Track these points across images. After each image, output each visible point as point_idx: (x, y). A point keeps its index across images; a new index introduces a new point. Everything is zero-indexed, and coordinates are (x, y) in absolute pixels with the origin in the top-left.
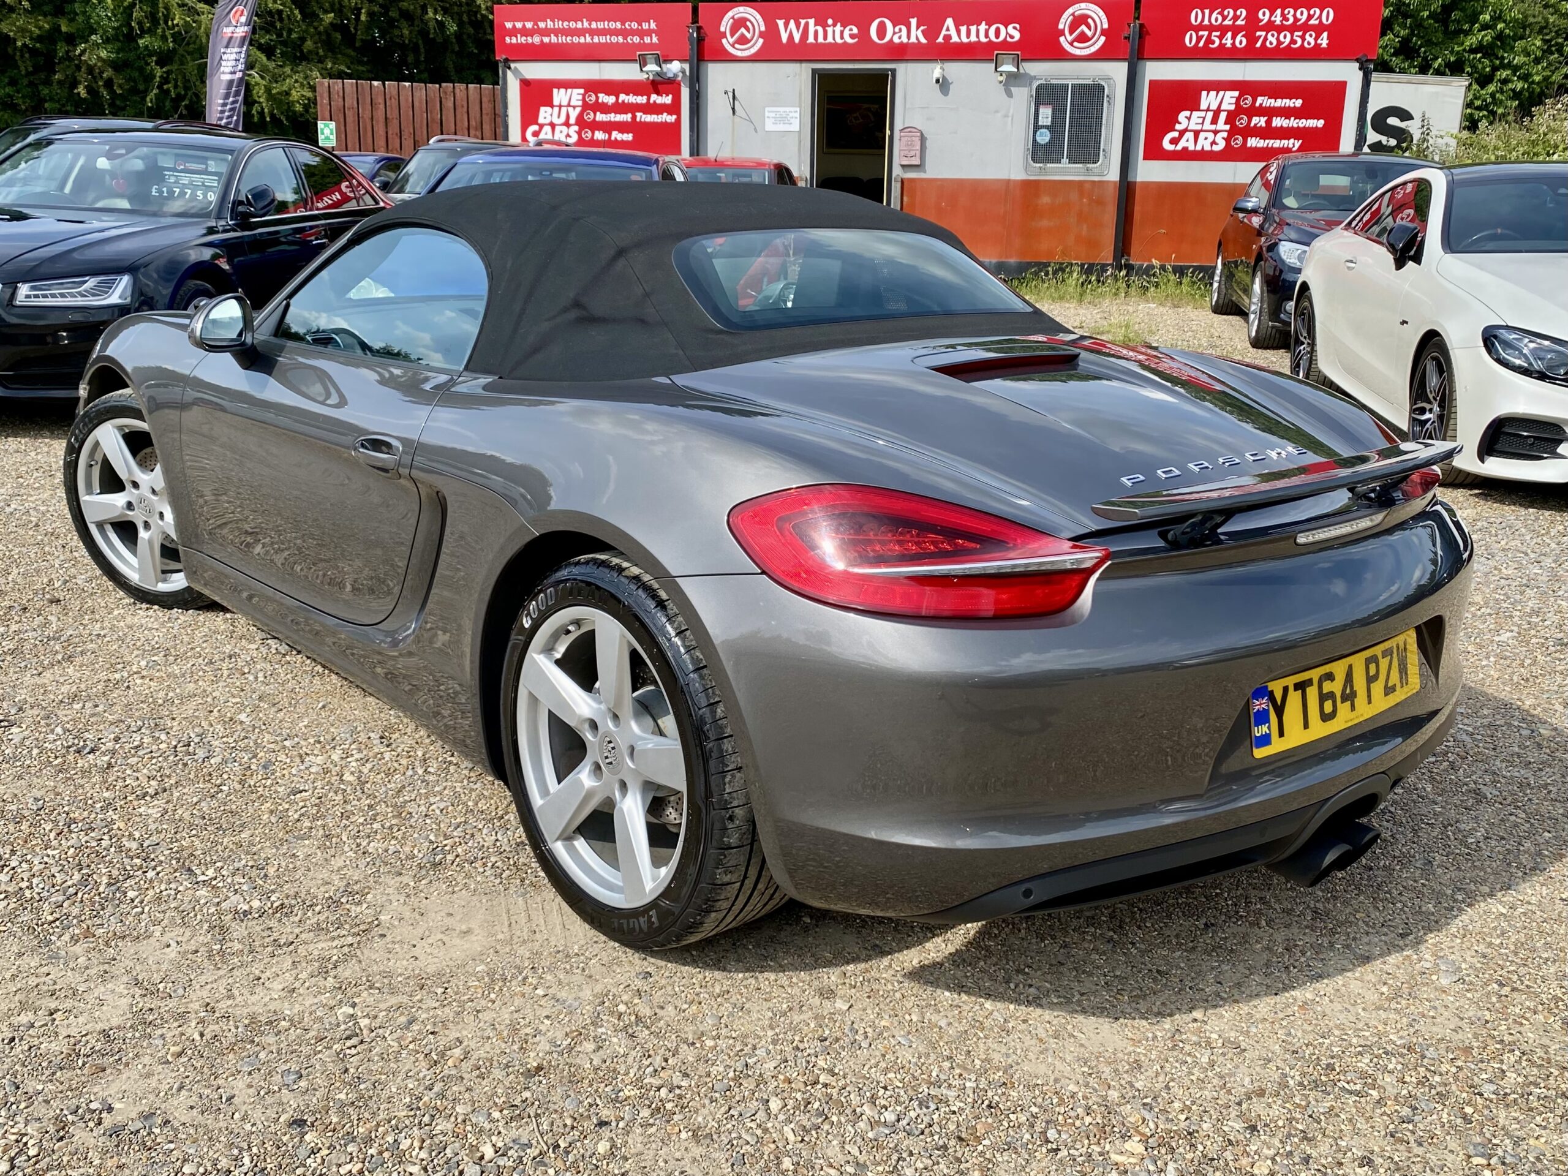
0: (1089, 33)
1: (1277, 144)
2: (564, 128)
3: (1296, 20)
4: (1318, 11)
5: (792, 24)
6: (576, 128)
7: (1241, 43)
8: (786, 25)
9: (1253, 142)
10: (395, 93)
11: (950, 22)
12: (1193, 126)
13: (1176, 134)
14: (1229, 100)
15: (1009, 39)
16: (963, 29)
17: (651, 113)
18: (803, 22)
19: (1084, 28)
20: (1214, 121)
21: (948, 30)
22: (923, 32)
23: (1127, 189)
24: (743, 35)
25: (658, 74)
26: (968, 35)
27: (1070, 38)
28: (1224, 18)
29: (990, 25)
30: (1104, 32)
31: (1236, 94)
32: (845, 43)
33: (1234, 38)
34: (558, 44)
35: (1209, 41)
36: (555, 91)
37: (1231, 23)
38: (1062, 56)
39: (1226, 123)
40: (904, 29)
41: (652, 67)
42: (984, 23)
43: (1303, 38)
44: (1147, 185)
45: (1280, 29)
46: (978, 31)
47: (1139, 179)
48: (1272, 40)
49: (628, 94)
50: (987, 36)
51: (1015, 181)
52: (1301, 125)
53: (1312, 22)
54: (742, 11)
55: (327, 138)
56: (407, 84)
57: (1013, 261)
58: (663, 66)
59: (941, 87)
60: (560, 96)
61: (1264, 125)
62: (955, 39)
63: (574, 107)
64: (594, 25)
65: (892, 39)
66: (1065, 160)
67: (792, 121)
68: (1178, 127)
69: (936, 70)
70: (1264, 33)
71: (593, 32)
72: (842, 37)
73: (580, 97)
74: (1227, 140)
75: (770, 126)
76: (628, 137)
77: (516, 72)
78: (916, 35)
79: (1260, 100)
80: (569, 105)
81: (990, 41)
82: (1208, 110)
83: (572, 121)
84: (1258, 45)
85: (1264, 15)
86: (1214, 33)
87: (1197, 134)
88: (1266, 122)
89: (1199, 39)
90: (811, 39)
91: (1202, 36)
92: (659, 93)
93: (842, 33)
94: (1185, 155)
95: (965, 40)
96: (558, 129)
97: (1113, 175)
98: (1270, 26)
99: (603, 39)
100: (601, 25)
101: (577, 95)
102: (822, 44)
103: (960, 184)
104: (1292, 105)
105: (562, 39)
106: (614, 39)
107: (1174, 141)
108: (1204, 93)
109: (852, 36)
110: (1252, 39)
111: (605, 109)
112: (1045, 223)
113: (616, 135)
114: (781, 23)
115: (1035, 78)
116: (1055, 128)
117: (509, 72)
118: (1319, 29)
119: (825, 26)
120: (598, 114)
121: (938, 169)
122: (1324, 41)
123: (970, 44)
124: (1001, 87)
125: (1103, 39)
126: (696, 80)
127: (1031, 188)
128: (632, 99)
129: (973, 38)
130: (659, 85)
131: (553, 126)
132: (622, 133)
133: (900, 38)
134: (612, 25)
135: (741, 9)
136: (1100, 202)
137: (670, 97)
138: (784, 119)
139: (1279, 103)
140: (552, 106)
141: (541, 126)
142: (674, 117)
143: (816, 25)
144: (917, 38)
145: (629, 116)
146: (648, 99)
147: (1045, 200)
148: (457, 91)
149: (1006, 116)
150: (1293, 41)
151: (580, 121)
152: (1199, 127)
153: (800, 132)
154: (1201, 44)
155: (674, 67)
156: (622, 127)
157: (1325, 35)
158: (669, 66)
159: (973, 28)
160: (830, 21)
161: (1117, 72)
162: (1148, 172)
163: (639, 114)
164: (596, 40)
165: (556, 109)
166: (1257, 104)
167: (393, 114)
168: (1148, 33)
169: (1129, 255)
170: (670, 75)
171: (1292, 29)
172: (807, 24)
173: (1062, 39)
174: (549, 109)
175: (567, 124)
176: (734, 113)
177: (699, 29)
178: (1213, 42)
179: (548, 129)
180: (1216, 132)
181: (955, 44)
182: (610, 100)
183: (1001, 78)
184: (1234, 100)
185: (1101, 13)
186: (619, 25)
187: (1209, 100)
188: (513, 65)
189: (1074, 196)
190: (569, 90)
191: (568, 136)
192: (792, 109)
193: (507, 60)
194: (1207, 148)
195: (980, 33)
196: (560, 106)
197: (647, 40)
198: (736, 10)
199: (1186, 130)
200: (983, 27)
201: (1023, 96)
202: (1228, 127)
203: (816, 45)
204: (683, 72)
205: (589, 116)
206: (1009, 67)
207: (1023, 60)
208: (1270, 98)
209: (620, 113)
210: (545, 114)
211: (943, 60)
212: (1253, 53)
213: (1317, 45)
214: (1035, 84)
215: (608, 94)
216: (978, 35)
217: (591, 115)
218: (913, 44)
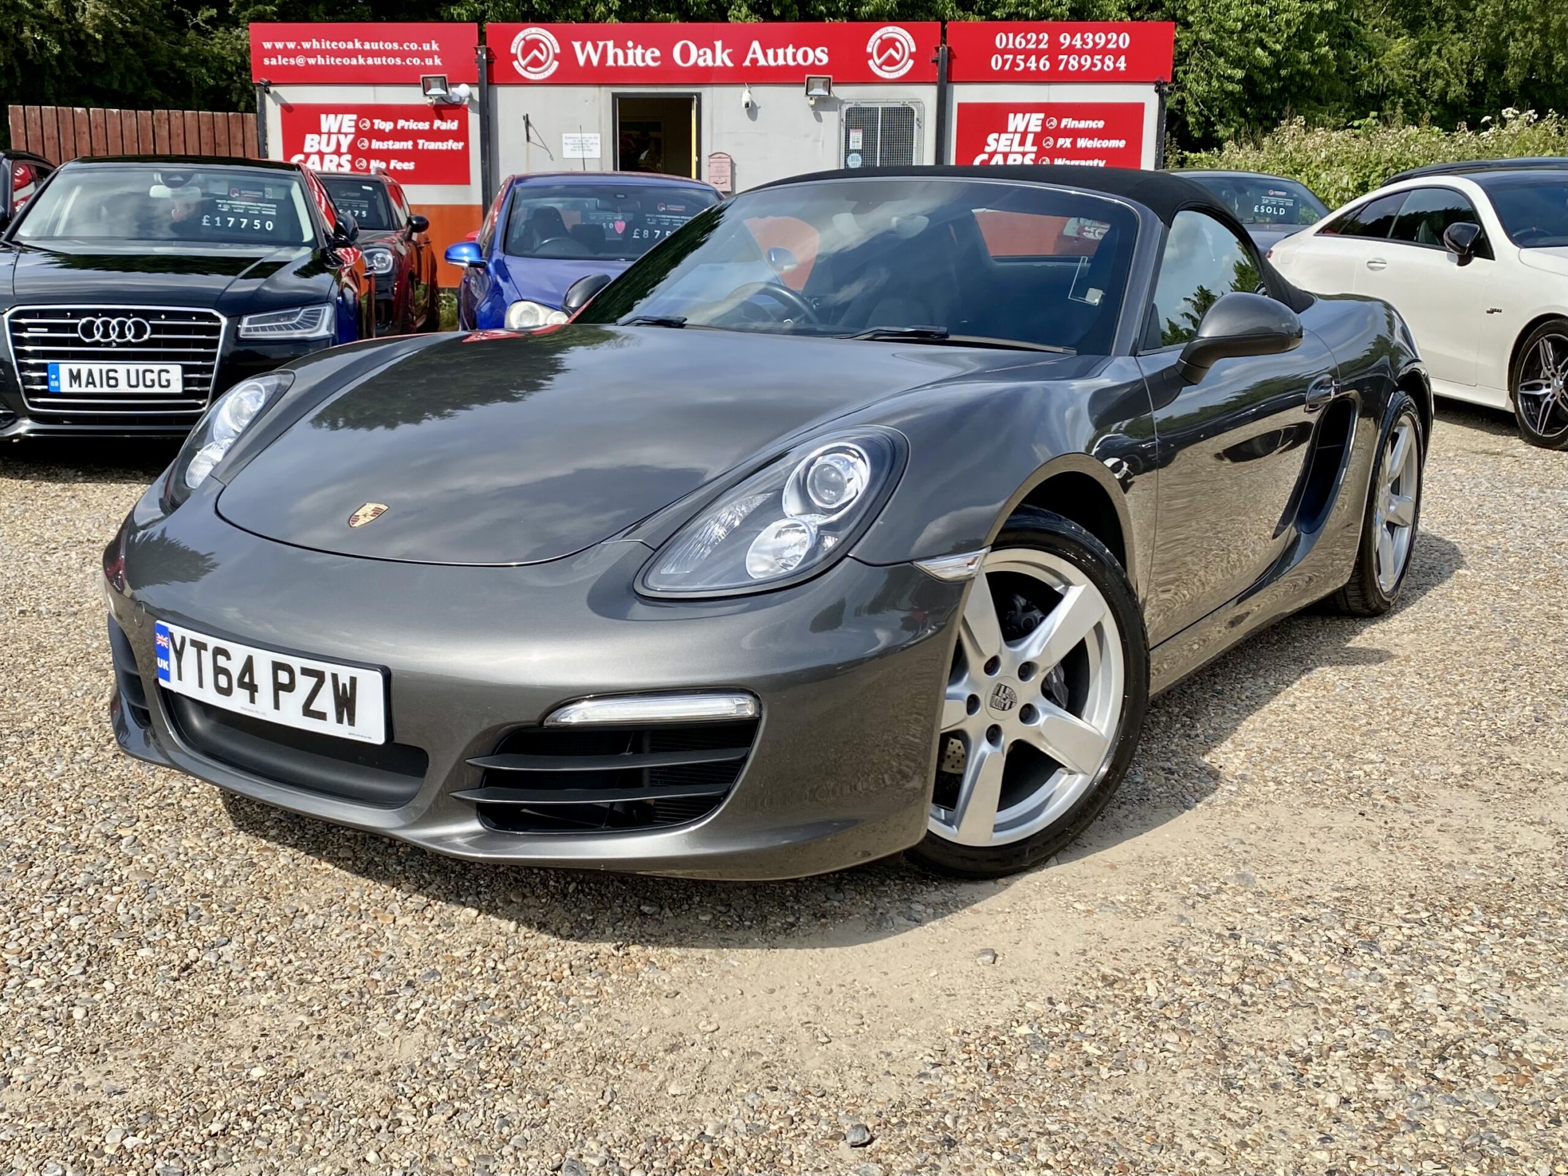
0: (897, 57)
1: (1083, 164)
2: (335, 158)
3: (1095, 44)
4: (1115, 36)
5: (589, 46)
6: (349, 157)
7: (1045, 66)
8: (583, 48)
9: (1059, 163)
11: (756, 45)
12: (1001, 149)
13: (985, 155)
14: (1035, 121)
15: (817, 63)
16: (770, 52)
17: (435, 140)
18: (601, 44)
19: (891, 51)
20: (1022, 143)
21: (754, 53)
22: (729, 55)
24: (536, 57)
25: (442, 98)
26: (776, 59)
27: (878, 62)
28: (1028, 42)
29: (797, 47)
30: (912, 56)
32: (647, 66)
33: (1038, 61)
34: (326, 66)
35: (1014, 64)
36: (323, 117)
37: (1034, 46)
38: (871, 79)
39: (1033, 145)
40: (709, 51)
42: (791, 46)
43: (1102, 61)
45: (1081, 53)
46: (785, 54)
48: (1074, 63)
49: (408, 120)
50: (795, 59)
52: (1104, 146)
53: (1111, 46)
54: (533, 32)
58: (449, 89)
59: (748, 112)
60: (328, 122)
61: (1069, 146)
62: (762, 62)
63: (346, 134)
64: (367, 46)
65: (696, 63)
67: (592, 147)
68: (987, 149)
69: (745, 94)
70: (1065, 57)
71: (366, 54)
72: (643, 60)
73: (353, 124)
74: (1035, 161)
75: (568, 153)
76: (409, 166)
77: (276, 97)
78: (720, 57)
79: (1064, 122)
80: (339, 132)
81: (798, 65)
82: (1015, 132)
83: (344, 149)
84: (1061, 68)
85: (1065, 39)
86: (1019, 57)
87: (1006, 157)
88: (1071, 143)
89: (1005, 62)
90: (610, 62)
91: (1007, 60)
92: (442, 119)
93: (643, 56)
95: (772, 63)
96: (327, 158)
98: (1071, 50)
99: (378, 61)
100: (375, 46)
101: (348, 121)
102: (622, 67)
104: (1095, 126)
105: (331, 61)
106: (391, 61)
108: (1011, 116)
109: (654, 59)
110: (1055, 63)
111: (382, 136)
113: (395, 164)
114: (577, 45)
115: (842, 102)
116: (867, 151)
117: (268, 98)
118: (1117, 53)
119: (624, 48)
120: (374, 141)
122: (1122, 65)
123: (778, 67)
124: (812, 111)
125: (911, 62)
126: (486, 105)
128: (412, 125)
129: (781, 62)
130: (444, 109)
131: (321, 154)
132: (403, 161)
133: (705, 61)
134: (388, 46)
135: (533, 30)
137: (456, 123)
138: (581, 146)
139: (1083, 124)
140: (320, 133)
141: (307, 156)
142: (462, 144)
143: (615, 46)
144: (723, 62)
145: (410, 143)
146: (432, 125)
149: (817, 140)
150: (1094, 65)
151: (353, 149)
152: (1007, 149)
153: (601, 158)
154: (1007, 67)
155: (462, 91)
156: (401, 155)
157: (1123, 58)
158: (455, 89)
159: (780, 52)
160: (630, 44)
161: (926, 96)
163: (421, 142)
164: (370, 61)
165: (325, 137)
166: (1062, 126)
168: (954, 57)
170: (456, 99)
171: (1092, 53)
172: (605, 47)
173: (870, 62)
174: (316, 137)
175: (338, 152)
176: (528, 139)
177: (488, 51)
178: (1018, 66)
179: (315, 158)
180: (1024, 153)
181: (763, 67)
182: (388, 126)
183: (811, 102)
184: (1040, 123)
185: (909, 37)
186: (396, 46)
187: (1016, 122)
188: (272, 89)
190: (340, 116)
191: (339, 165)
192: (592, 135)
193: (266, 84)
195: (787, 56)
196: (329, 133)
197: (429, 62)
198: (527, 31)
199: (995, 153)
200: (790, 50)
201: (832, 120)
202: (1035, 149)
203: (617, 69)
204: (471, 96)
205: (364, 144)
206: (819, 91)
207: (835, 84)
208: (1074, 119)
209: (400, 140)
210: (311, 142)
211: (751, 84)
212: (1055, 77)
213: (1116, 69)
214: (845, 108)
215: (385, 120)
216: (785, 59)
217: (366, 143)
218: (719, 67)
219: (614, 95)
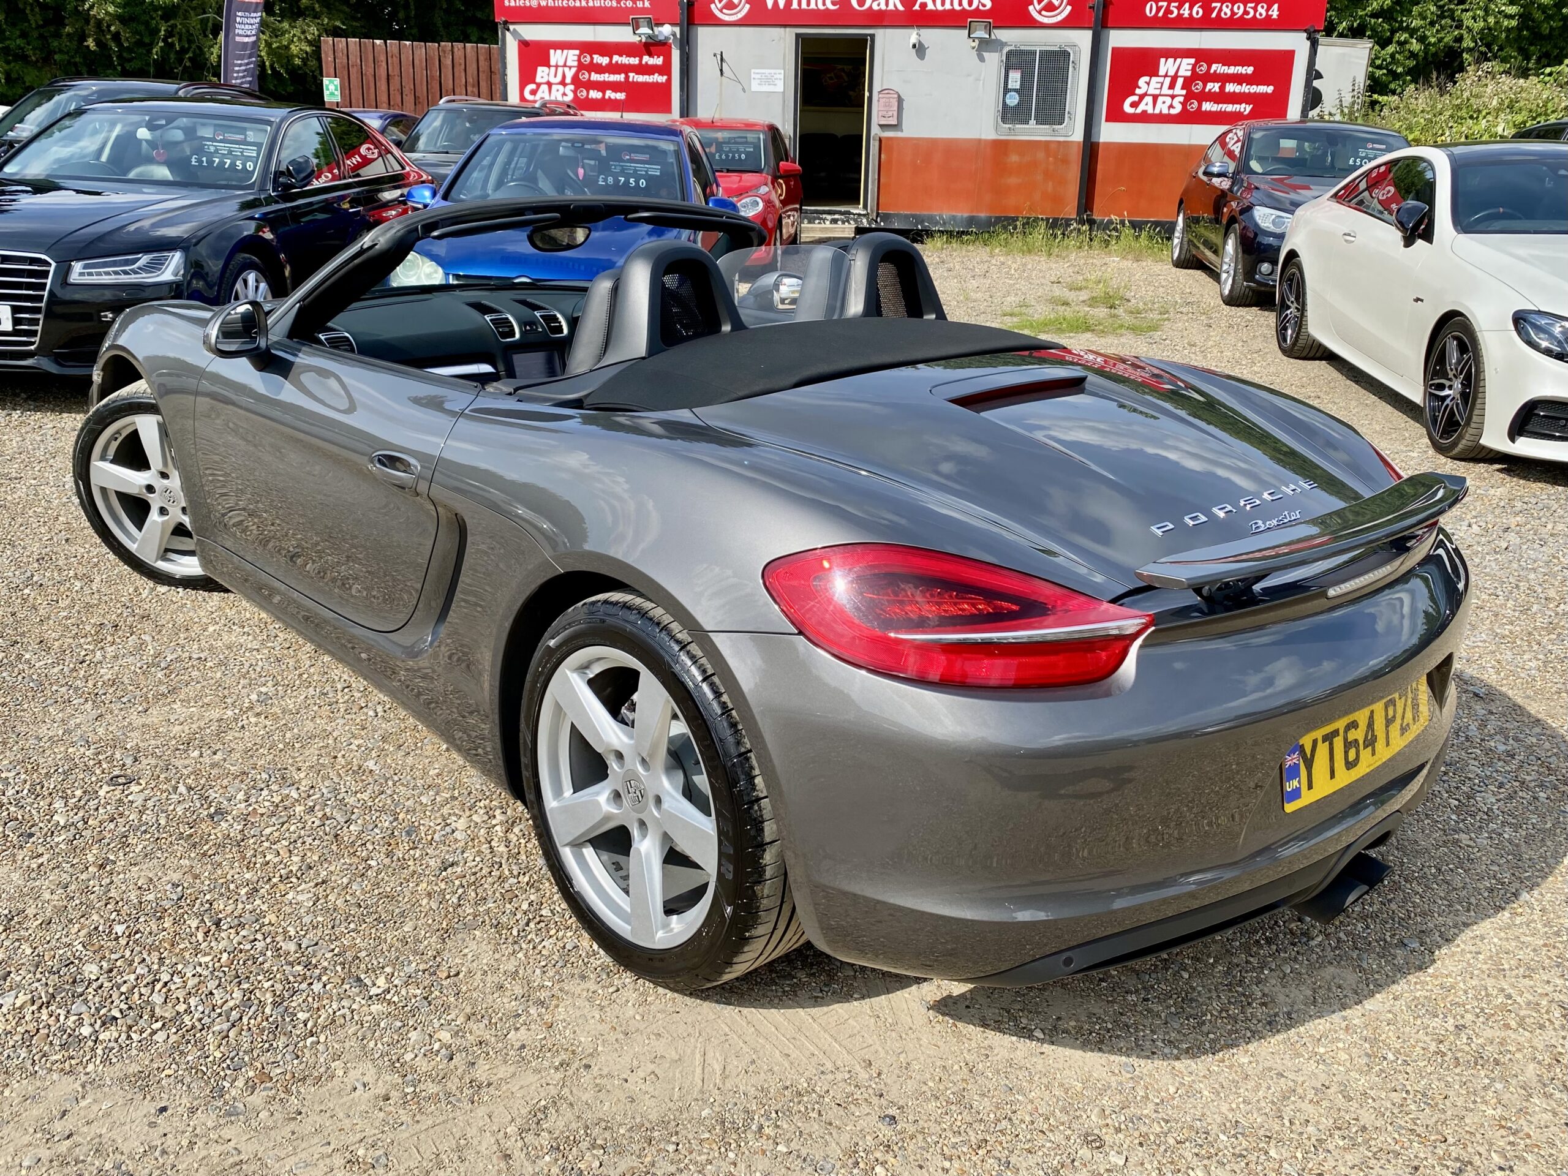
0: (1056, 3)
1: (1230, 108)
2: (561, 87)
6: (572, 87)
7: (1198, 13)
9: (1207, 106)
10: (396, 51)
12: (1151, 91)
13: (1135, 98)
14: (1186, 66)
15: (981, 8)
17: (643, 74)
20: (1172, 86)
23: (1091, 149)
24: (730, 2)
25: (650, 37)
27: (1038, 7)
31: (1193, 61)
32: (827, 9)
33: (1191, 8)
34: (554, 6)
38: (1031, 23)
39: (1182, 88)
41: (644, 30)
44: (1108, 145)
47: (1102, 140)
48: (1226, 11)
49: (621, 56)
50: (960, 4)
51: (986, 141)
52: (1252, 91)
55: (332, 94)
56: (408, 43)
57: (983, 215)
58: (655, 29)
59: (917, 52)
60: (556, 56)
61: (1218, 90)
62: (930, 6)
63: (570, 67)
65: (871, 7)
66: (1033, 122)
67: (777, 82)
68: (1138, 91)
69: (913, 35)
70: (1218, 5)
73: (576, 58)
74: (1184, 104)
75: (755, 87)
76: (621, 96)
77: (515, 34)
78: (893, 1)
79: (1214, 67)
80: (565, 65)
81: (963, 9)
82: (1166, 76)
83: (568, 80)
84: (1214, 15)
86: (1173, 4)
87: (1155, 98)
88: (1220, 87)
89: (1159, 9)
90: (795, 5)
91: (1161, 6)
92: (651, 55)
94: (1144, 118)
95: (940, 7)
96: (554, 87)
97: (1078, 136)
99: (597, 3)
101: (572, 55)
102: (805, 10)
103: (933, 143)
104: (1244, 72)
105: (559, 3)
106: (608, 3)
107: (1134, 105)
108: (1163, 60)
109: (834, 3)
110: (1208, 10)
111: (600, 69)
112: (1013, 181)
113: (609, 94)
115: (1003, 44)
116: (1024, 91)
117: (507, 33)
120: (593, 74)
121: (915, 128)
122: (1275, 12)
123: (944, 10)
124: (974, 53)
125: (1069, 8)
126: (687, 43)
127: (1000, 147)
128: (624, 60)
130: (653, 46)
131: (549, 84)
132: (616, 92)
136: (1065, 161)
137: (661, 58)
138: (769, 81)
139: (1232, 70)
140: (549, 66)
141: (539, 85)
142: (665, 77)
144: (895, 6)
145: (623, 76)
146: (641, 60)
147: (1014, 158)
148: (456, 50)
149: (978, 80)
150: (1246, 12)
151: (576, 81)
152: (1157, 92)
153: (784, 92)
154: (1161, 14)
155: (666, 31)
156: (615, 87)
157: (1275, 6)
158: (660, 29)
161: (1081, 40)
162: (1110, 133)
163: (631, 75)
164: (591, 3)
165: (553, 69)
166: (1212, 71)
167: (394, 71)
168: (1111, 3)
169: (1092, 211)
170: (661, 38)
173: (1031, 8)
174: (545, 69)
175: (563, 83)
176: (722, 74)
178: (1172, 13)
179: (545, 87)
180: (1173, 97)
181: (931, 11)
182: (604, 61)
183: (974, 44)
184: (1190, 67)
187: (1167, 66)
188: (511, 27)
189: (1041, 155)
190: (565, 51)
192: (778, 71)
193: (506, 23)
194: (1165, 111)
196: (557, 66)
197: (639, 4)
199: (1145, 94)
201: (994, 60)
202: (1184, 92)
203: (800, 11)
204: (674, 35)
205: (584, 76)
206: (981, 34)
207: (995, 27)
208: (1224, 65)
209: (614, 73)
210: (542, 74)
211: (919, 27)
212: (1208, 23)
213: (1268, 17)
214: (1006, 50)
215: (602, 55)
216: (952, 4)
217: (587, 75)
218: (891, 11)
219: (798, 36)
